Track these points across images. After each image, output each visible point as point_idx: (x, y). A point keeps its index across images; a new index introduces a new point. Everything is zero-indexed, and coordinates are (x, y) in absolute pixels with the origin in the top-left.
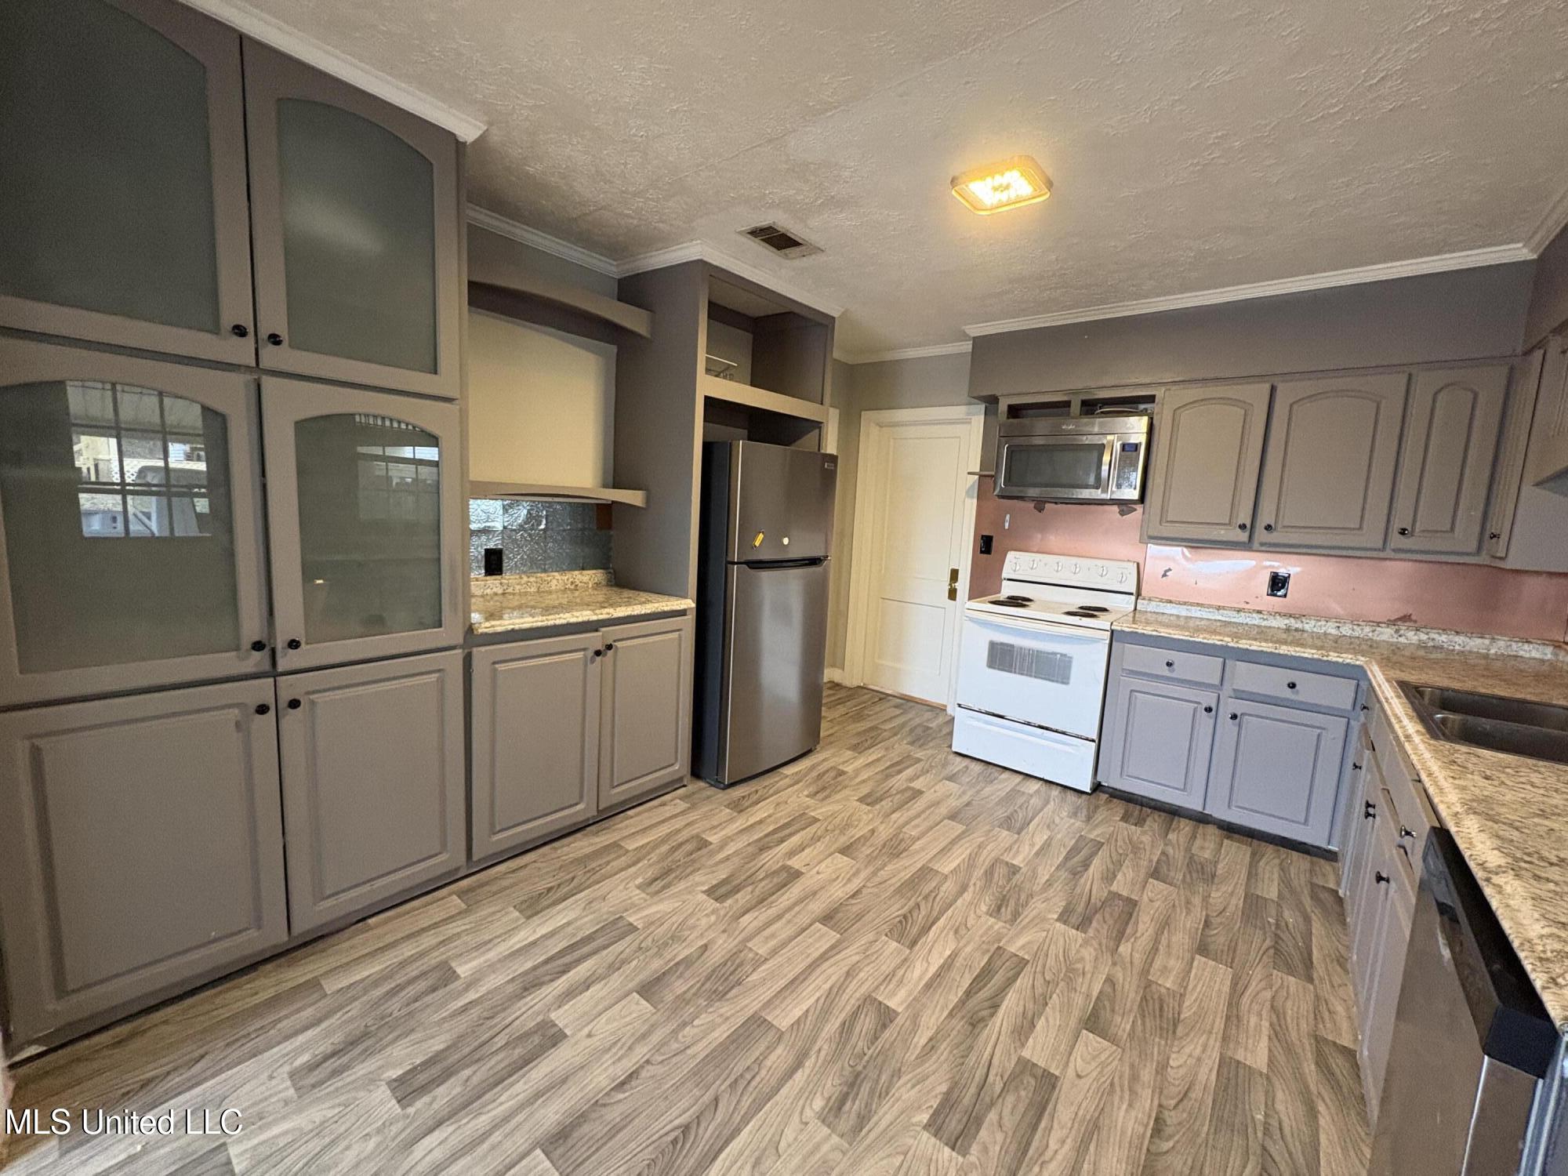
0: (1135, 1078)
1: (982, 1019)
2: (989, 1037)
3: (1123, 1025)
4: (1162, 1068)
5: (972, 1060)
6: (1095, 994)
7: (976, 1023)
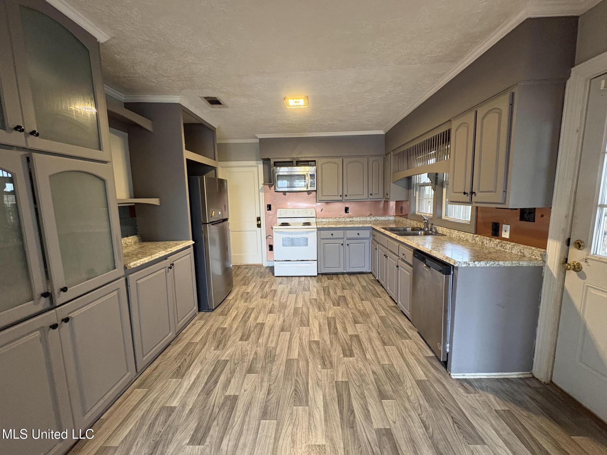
0: (369, 327)
1: (336, 332)
2: (340, 335)
3: (361, 320)
4: (372, 323)
5: (341, 341)
6: (352, 317)
7: (336, 334)
